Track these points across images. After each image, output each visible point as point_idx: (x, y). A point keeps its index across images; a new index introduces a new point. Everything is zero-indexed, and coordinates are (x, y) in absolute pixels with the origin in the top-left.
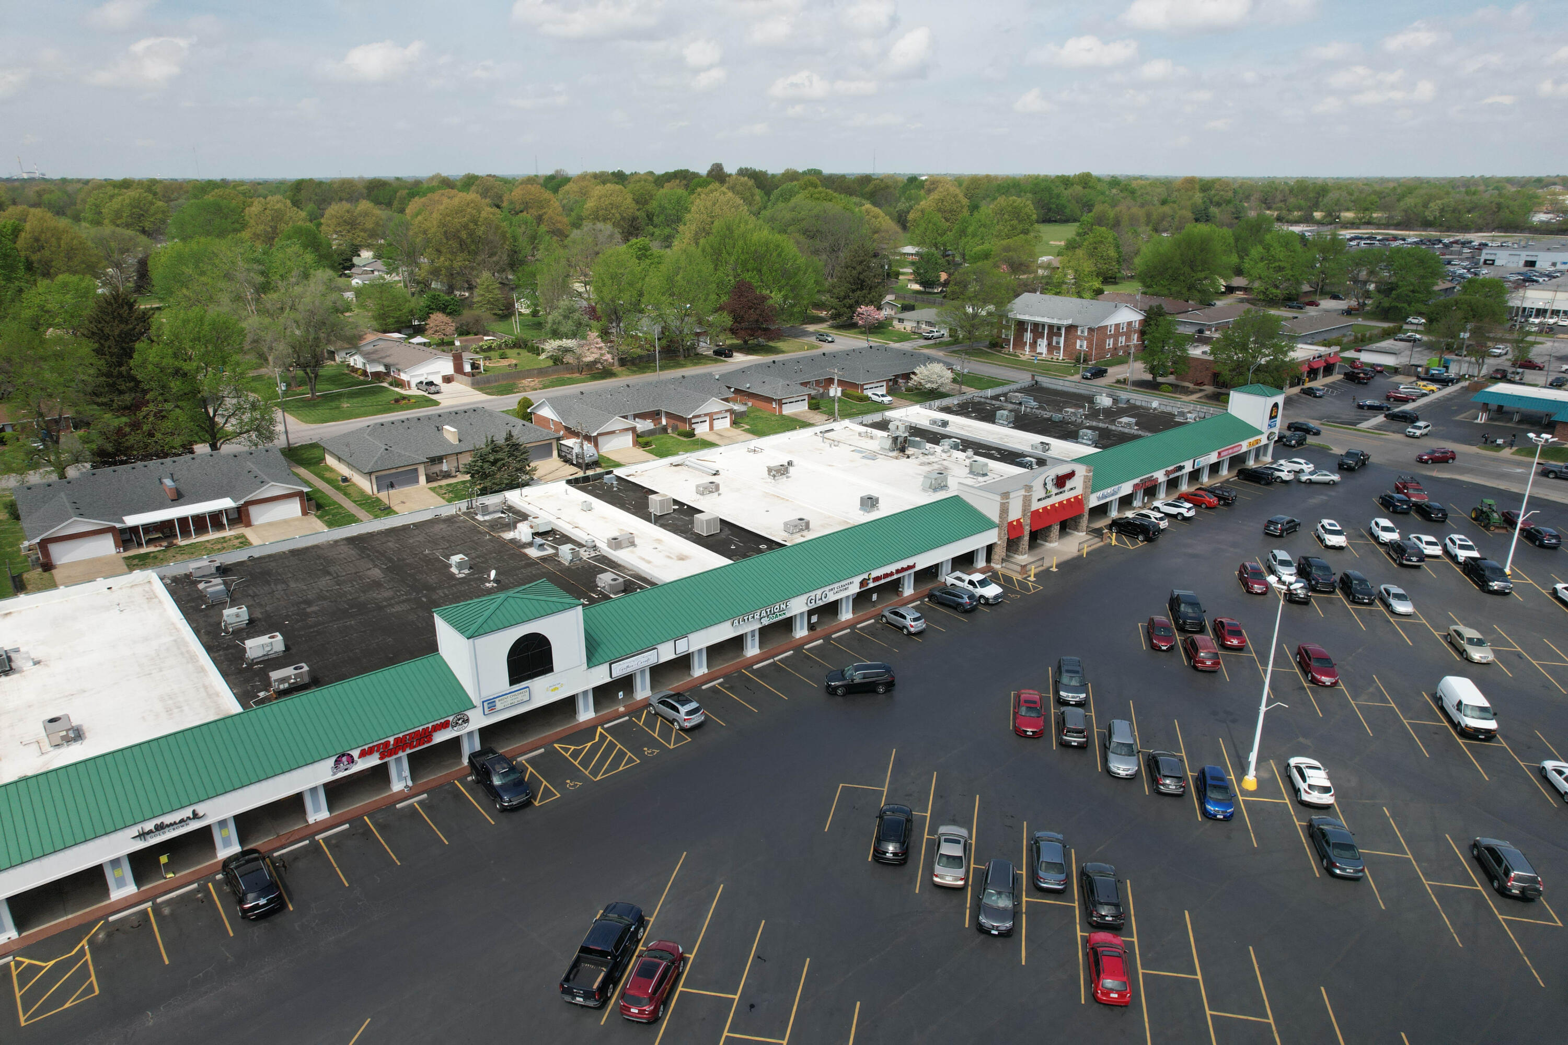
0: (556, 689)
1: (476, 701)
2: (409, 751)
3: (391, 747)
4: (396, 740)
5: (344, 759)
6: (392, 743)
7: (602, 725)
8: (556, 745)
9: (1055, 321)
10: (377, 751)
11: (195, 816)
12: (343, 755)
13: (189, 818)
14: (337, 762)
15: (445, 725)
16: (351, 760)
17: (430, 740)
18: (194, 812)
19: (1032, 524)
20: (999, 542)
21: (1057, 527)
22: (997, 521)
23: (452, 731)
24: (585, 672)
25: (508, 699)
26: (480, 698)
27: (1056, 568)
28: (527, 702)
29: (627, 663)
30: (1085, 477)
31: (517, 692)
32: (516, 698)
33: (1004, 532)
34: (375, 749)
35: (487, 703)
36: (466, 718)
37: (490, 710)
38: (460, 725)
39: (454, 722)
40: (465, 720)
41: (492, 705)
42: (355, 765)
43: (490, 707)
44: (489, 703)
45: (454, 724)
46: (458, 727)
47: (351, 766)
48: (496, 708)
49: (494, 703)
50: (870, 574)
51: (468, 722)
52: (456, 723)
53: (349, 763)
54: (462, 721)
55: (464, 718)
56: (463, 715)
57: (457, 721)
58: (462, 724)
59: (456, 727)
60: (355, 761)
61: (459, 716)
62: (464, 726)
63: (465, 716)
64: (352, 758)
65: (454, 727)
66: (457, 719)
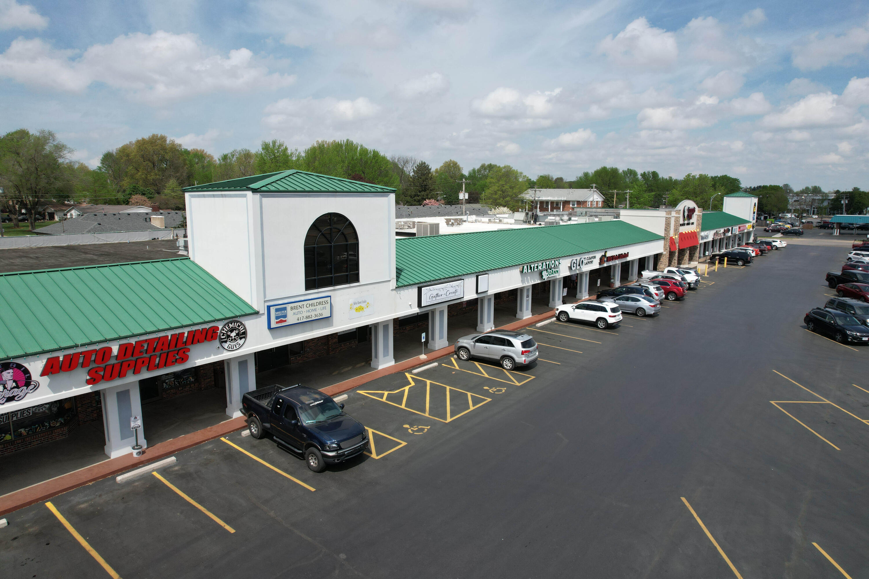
0: (361, 309)
1: (254, 306)
2: (146, 375)
3: (113, 361)
4: (124, 349)
5: (8, 374)
6: (115, 353)
7: (410, 372)
8: (361, 392)
9: (556, 199)
10: (83, 365)
12: (6, 366)
15: (210, 336)
16: (24, 381)
17: (184, 359)
19: (679, 243)
20: (664, 253)
21: (688, 252)
22: (662, 234)
23: (218, 347)
24: (394, 292)
25: (302, 309)
26: (264, 299)
27: (707, 275)
28: (327, 320)
29: (437, 289)
30: (698, 216)
31: (315, 301)
32: (313, 310)
33: (668, 244)
34: (81, 360)
35: (275, 309)
36: (242, 327)
37: (276, 322)
38: (235, 339)
39: (223, 331)
40: (240, 330)
41: (281, 315)
42: (37, 387)
43: (277, 318)
44: (277, 310)
45: (222, 334)
46: (230, 342)
47: (23, 391)
48: (285, 321)
49: (285, 311)
50: (606, 252)
51: (244, 337)
52: (226, 333)
53: (17, 384)
54: (237, 332)
55: (239, 326)
56: (237, 322)
57: (228, 330)
58: (237, 338)
59: (226, 343)
60: (32, 383)
61: (231, 324)
62: (241, 342)
63: (241, 325)
64: (25, 375)
65: (222, 342)
66: (227, 326)
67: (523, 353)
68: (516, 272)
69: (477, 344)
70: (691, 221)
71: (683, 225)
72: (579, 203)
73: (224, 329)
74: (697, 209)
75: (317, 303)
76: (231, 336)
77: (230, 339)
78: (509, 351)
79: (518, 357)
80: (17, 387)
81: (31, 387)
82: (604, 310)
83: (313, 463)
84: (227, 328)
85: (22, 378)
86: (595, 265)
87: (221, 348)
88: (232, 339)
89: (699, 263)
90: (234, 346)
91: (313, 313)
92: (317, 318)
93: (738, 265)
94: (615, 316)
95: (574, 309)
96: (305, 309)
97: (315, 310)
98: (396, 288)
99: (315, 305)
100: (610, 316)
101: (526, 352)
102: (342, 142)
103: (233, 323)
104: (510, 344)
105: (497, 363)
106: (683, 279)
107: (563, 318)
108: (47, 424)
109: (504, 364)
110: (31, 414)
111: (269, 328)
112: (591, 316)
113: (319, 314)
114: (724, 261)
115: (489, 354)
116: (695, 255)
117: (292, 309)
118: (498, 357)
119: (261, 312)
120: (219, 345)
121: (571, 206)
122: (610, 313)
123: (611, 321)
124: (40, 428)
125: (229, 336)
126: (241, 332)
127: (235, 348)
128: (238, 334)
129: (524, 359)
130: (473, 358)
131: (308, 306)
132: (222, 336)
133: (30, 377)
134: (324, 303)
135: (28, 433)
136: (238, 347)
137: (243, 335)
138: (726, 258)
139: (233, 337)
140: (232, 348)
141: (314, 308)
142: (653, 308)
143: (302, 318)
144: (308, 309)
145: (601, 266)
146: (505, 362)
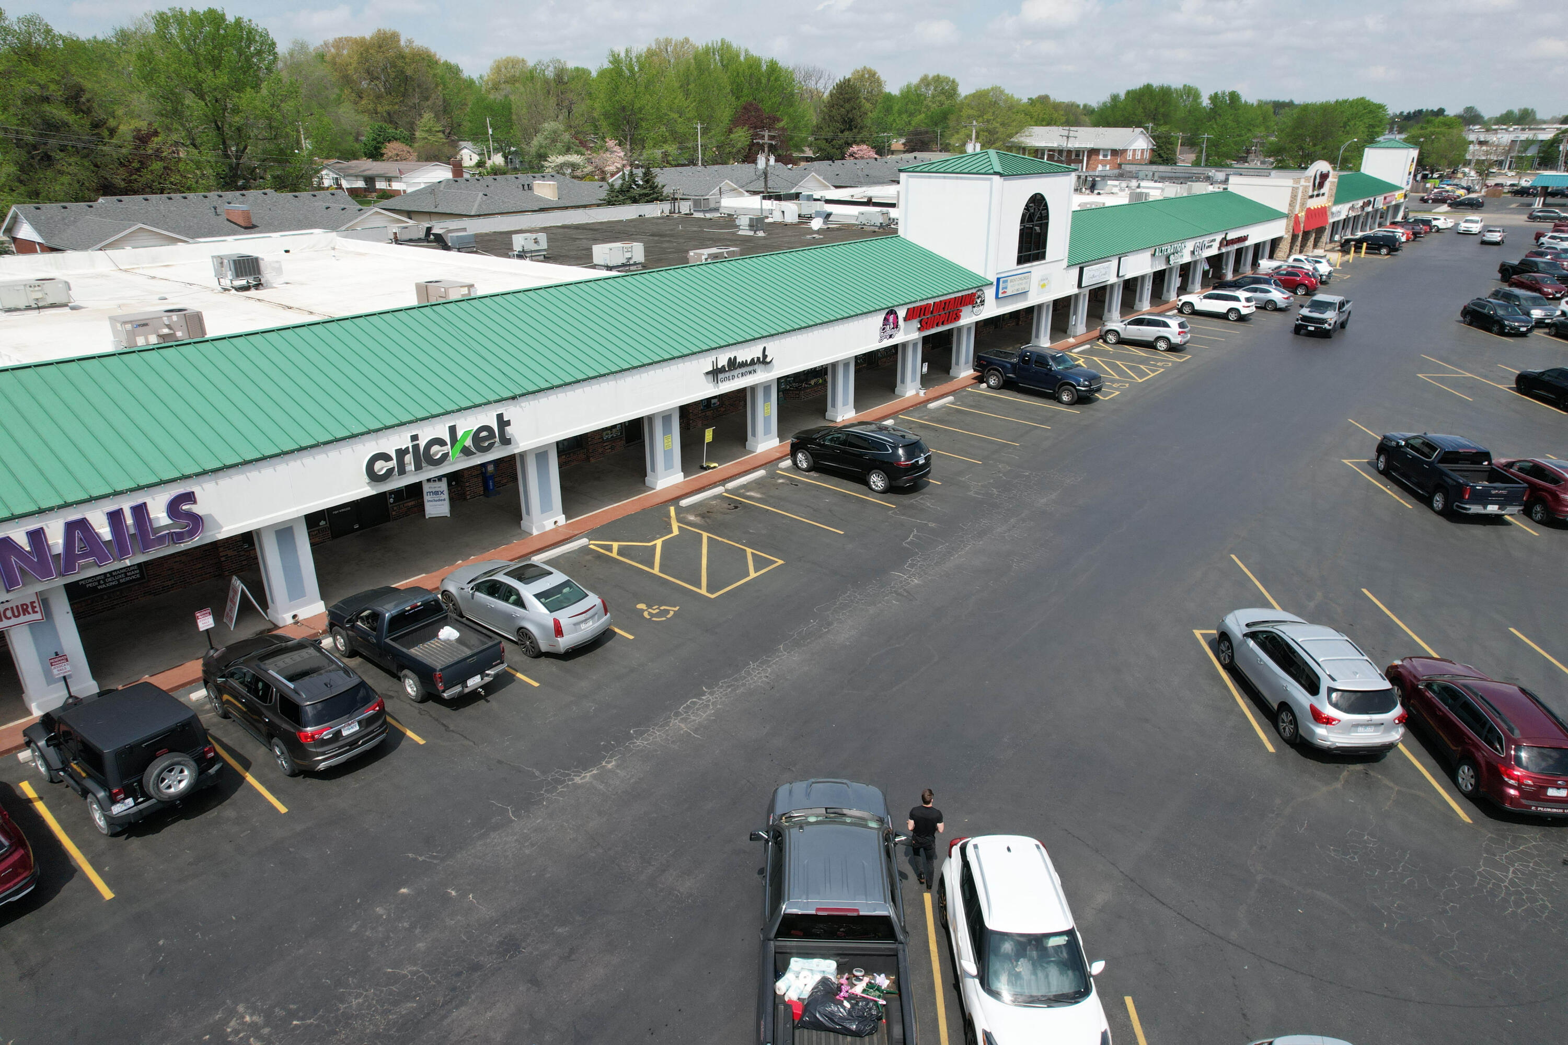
0: (1045, 285)
5: (891, 319)
9: (1076, 144)
11: (763, 360)
12: (890, 313)
13: (758, 360)
14: (885, 321)
16: (896, 323)
18: (766, 350)
19: (1305, 223)
20: (1286, 236)
21: (1314, 235)
22: (1285, 210)
26: (996, 272)
27: (1340, 266)
28: (1024, 294)
29: (1093, 270)
30: (1332, 183)
33: (1292, 224)
35: (1001, 281)
36: (983, 296)
37: (1001, 293)
40: (982, 298)
41: (1003, 287)
42: (901, 329)
43: (1001, 289)
47: (894, 332)
48: (1005, 292)
49: (1005, 284)
50: (1226, 234)
51: (983, 305)
52: (976, 299)
53: (893, 326)
54: (980, 299)
55: (982, 294)
56: (982, 290)
58: (979, 305)
59: (974, 308)
60: (898, 326)
61: (980, 292)
62: (982, 308)
64: (897, 319)
66: (977, 294)
67: (1178, 333)
68: (1147, 255)
69: (1128, 326)
70: (1322, 191)
71: (1312, 197)
72: (1115, 152)
73: (976, 296)
74: (1332, 172)
75: (1021, 278)
76: (977, 303)
78: (1164, 332)
79: (1173, 338)
80: (892, 328)
81: (896, 330)
82: (1236, 299)
83: (1065, 398)
86: (1214, 251)
87: (971, 312)
88: (976, 306)
89: (1325, 251)
91: (1019, 287)
93: (1380, 254)
94: (1249, 307)
95: (1201, 299)
96: (1015, 282)
98: (1065, 267)
100: (1244, 307)
101: (1182, 332)
102: (715, 45)
104: (1166, 325)
105: (1150, 345)
106: (1315, 269)
107: (1187, 310)
109: (1159, 346)
111: (996, 297)
112: (1221, 306)
113: (1022, 289)
114: (1361, 248)
115: (1141, 337)
116: (1321, 240)
117: (1009, 282)
118: (1152, 339)
119: (993, 284)
121: (1101, 157)
122: (1244, 303)
123: (1244, 311)
126: (982, 300)
129: (1178, 340)
130: (1122, 342)
131: (1016, 279)
132: (974, 302)
133: (898, 322)
134: (1025, 278)
136: (979, 313)
137: (982, 303)
138: (1365, 244)
141: (1019, 282)
142: (1286, 301)
143: (1013, 291)
145: (1220, 252)
146: (1159, 344)
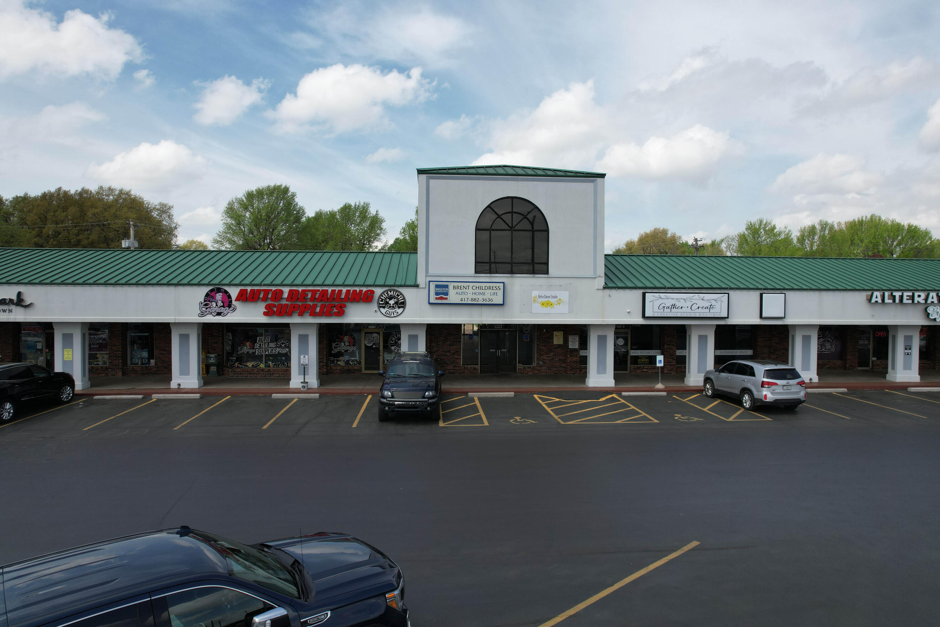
1: (421, 280)
3: (284, 302)
4: (293, 294)
5: (219, 296)
6: (285, 295)
7: (619, 393)
8: (536, 396)
10: (265, 299)
11: (19, 302)
12: (219, 290)
13: (11, 301)
14: (209, 297)
15: (367, 298)
16: (228, 303)
17: (341, 313)
18: (19, 294)
23: (376, 311)
24: (601, 293)
25: (467, 290)
26: (426, 274)
28: (500, 308)
29: (673, 299)
31: (483, 285)
32: (480, 293)
34: (261, 296)
35: (435, 284)
36: (401, 297)
37: (436, 298)
38: (393, 307)
39: (382, 297)
40: (399, 300)
41: (441, 292)
42: (234, 310)
43: (437, 294)
44: (437, 286)
45: (381, 299)
46: (388, 308)
47: (226, 310)
48: (447, 299)
49: (447, 289)
51: (403, 307)
52: (384, 299)
53: (223, 304)
54: (396, 300)
55: (398, 295)
56: (397, 291)
57: (387, 297)
58: (395, 306)
59: (384, 308)
60: (232, 306)
61: (391, 292)
62: (400, 311)
63: (400, 295)
64: (229, 299)
65: (380, 307)
66: (386, 293)
67: (763, 384)
73: (383, 295)
75: (486, 288)
76: (389, 303)
77: (388, 306)
78: (749, 381)
79: (758, 391)
80: (223, 306)
81: (231, 309)
84: (386, 295)
85: (227, 301)
87: (379, 312)
88: (390, 307)
90: (392, 314)
91: (481, 297)
92: (484, 302)
96: (471, 291)
97: (484, 294)
98: (604, 288)
99: (484, 288)
101: (768, 383)
103: (392, 292)
104: (751, 372)
105: (736, 399)
108: (286, 364)
109: (744, 401)
110: (277, 353)
111: (429, 303)
113: (488, 299)
115: (730, 388)
117: (455, 288)
118: (737, 392)
119: (420, 287)
120: (377, 309)
124: (281, 365)
125: (387, 303)
126: (400, 301)
127: (392, 315)
128: (396, 303)
129: (765, 393)
131: (474, 288)
132: (381, 301)
133: (231, 302)
134: (494, 288)
135: (274, 367)
136: (395, 315)
137: (402, 304)
139: (392, 304)
140: (390, 314)
141: (481, 291)
143: (466, 300)
144: (474, 291)
146: (744, 398)
